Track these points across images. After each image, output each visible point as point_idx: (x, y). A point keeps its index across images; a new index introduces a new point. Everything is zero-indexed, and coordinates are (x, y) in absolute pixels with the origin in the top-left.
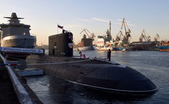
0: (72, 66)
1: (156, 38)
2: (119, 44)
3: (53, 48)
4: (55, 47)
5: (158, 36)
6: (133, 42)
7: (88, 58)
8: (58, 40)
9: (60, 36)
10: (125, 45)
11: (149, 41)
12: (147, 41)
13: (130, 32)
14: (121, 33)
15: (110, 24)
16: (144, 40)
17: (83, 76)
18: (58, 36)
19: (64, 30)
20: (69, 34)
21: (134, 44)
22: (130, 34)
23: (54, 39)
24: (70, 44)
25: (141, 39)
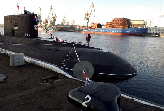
0: (47, 49)
1: (73, 23)
2: (48, 26)
3: (13, 29)
4: (16, 28)
5: (74, 21)
6: (58, 25)
7: (63, 41)
8: (19, 20)
9: (22, 17)
10: (53, 27)
11: (68, 25)
12: (66, 24)
13: (56, 17)
14: (49, 17)
15: (40, 10)
16: (64, 24)
17: (69, 60)
18: (20, 16)
19: (26, 11)
20: (35, 16)
21: (58, 26)
22: (56, 18)
23: (13, 19)
24: (36, 25)
25: (62, 23)
